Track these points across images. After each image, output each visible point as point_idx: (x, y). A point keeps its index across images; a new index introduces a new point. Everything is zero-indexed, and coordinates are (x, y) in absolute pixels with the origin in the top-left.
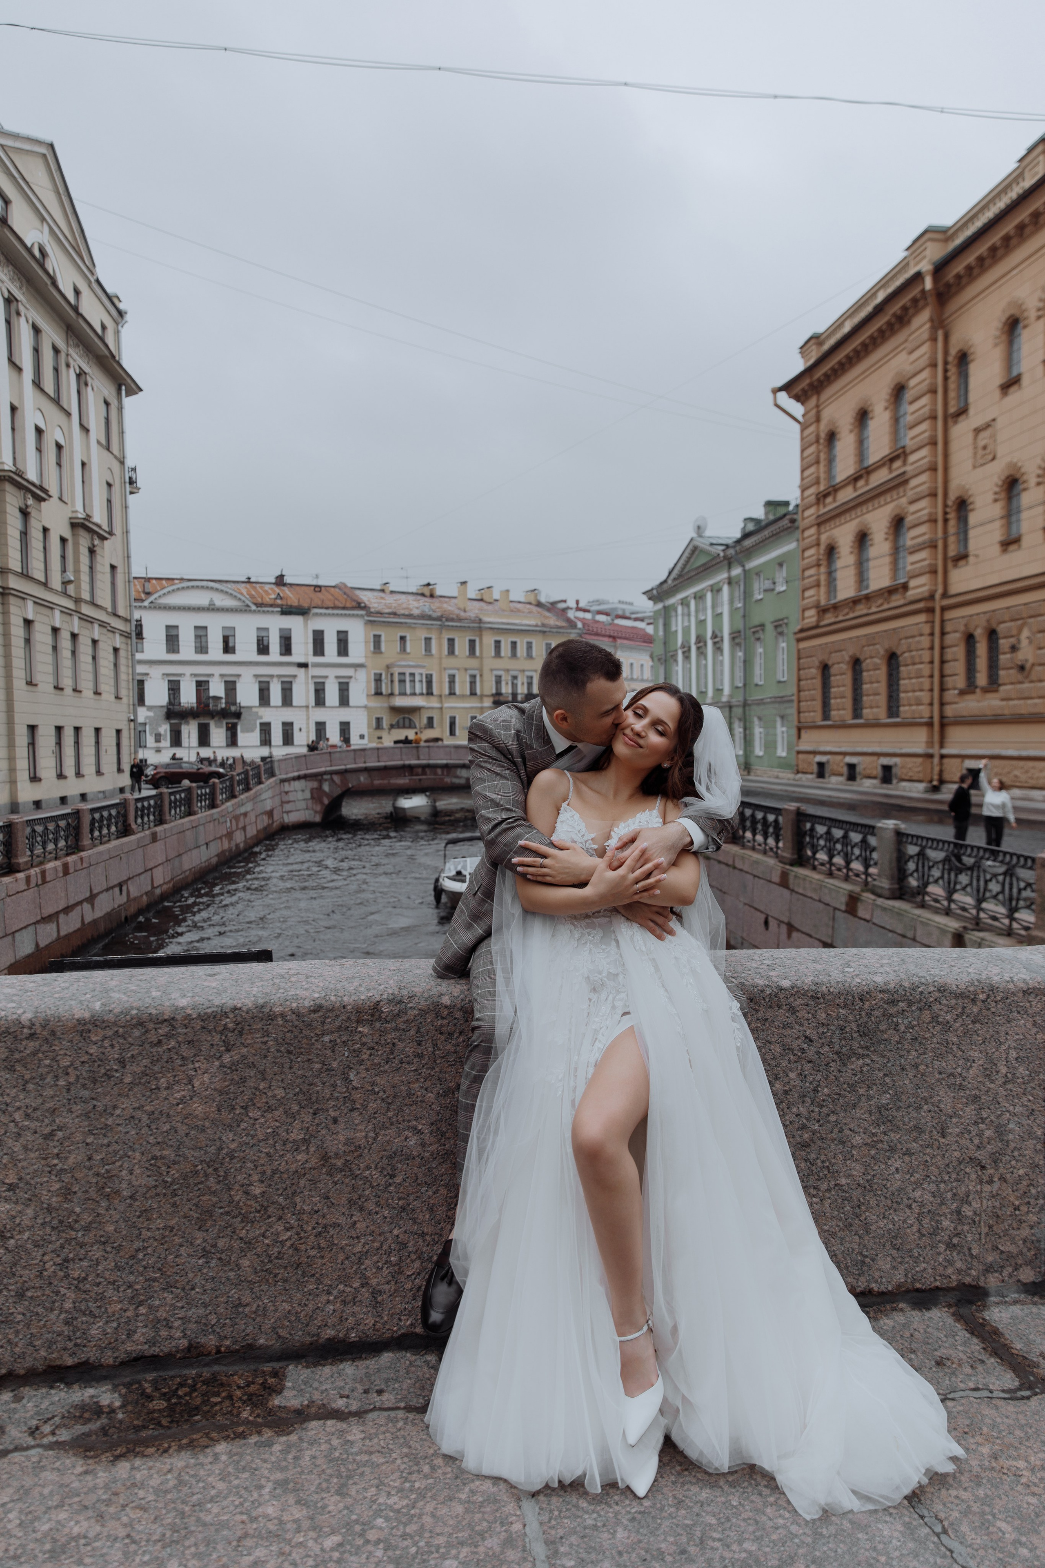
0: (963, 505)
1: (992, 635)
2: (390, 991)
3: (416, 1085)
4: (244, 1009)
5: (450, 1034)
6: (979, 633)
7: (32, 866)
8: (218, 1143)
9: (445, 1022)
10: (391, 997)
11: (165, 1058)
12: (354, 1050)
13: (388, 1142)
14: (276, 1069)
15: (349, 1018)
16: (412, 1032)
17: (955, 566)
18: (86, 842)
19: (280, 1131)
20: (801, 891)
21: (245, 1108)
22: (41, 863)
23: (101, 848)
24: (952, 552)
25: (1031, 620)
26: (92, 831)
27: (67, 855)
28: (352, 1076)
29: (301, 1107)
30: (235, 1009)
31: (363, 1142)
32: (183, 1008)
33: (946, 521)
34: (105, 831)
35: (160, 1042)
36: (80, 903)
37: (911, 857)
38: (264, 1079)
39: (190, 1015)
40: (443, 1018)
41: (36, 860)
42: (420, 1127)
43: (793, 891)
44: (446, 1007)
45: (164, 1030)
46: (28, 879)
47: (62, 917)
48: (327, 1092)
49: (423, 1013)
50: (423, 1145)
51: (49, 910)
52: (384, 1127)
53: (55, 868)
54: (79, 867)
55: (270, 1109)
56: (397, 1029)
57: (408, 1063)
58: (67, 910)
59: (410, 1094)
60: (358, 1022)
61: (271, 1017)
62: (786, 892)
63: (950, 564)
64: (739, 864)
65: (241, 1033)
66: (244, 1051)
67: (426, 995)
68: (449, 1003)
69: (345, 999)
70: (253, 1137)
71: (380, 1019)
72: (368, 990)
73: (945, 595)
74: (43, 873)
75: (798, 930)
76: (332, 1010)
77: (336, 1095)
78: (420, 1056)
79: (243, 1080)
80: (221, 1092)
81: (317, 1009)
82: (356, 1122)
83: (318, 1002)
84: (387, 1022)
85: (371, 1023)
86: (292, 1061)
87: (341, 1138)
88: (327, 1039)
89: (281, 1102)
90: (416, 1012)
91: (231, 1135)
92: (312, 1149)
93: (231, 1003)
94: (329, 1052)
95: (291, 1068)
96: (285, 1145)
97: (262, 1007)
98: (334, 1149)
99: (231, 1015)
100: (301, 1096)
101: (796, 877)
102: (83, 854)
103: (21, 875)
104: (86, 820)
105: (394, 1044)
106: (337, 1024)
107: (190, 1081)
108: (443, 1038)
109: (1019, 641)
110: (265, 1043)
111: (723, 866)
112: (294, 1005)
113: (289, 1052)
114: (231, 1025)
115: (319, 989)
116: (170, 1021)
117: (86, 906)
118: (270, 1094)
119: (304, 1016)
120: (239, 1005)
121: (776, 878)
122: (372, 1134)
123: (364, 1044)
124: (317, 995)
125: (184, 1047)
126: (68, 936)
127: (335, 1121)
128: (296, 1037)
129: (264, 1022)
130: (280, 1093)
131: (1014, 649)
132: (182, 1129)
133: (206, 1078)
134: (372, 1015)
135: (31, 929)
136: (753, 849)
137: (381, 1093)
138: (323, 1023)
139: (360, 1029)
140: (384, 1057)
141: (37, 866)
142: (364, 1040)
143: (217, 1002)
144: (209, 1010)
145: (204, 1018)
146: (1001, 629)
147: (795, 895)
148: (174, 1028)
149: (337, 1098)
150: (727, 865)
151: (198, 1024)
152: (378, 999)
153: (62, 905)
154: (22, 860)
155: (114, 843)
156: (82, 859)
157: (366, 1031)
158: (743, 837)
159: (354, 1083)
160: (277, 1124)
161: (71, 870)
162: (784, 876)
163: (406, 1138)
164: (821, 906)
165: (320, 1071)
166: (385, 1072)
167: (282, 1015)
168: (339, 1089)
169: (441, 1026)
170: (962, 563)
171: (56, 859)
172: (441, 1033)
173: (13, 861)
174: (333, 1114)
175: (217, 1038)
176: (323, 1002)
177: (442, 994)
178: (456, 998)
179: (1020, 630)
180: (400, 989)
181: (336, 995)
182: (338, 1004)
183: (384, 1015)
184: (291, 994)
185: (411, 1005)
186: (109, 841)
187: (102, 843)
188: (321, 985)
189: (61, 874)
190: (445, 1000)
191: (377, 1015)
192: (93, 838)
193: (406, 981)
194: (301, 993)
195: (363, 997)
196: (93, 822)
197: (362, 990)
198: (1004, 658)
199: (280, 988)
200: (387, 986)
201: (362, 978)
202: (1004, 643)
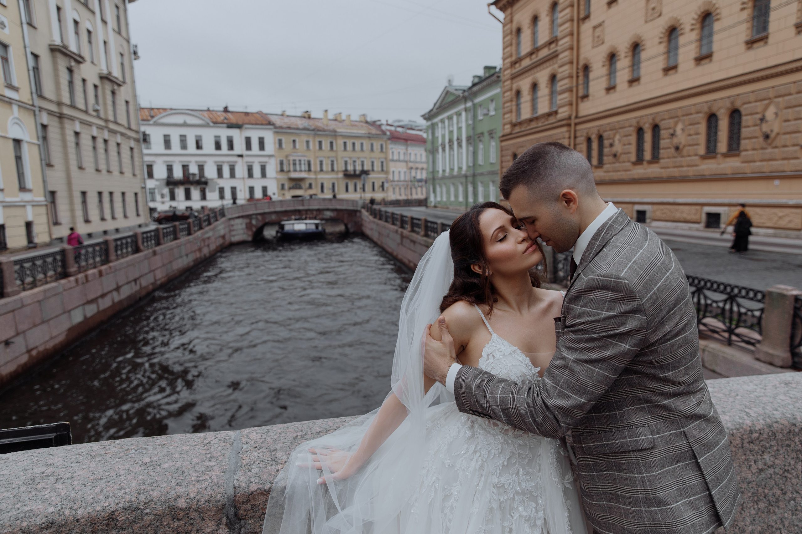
0: (586, 68)
1: (600, 138)
2: (127, 498)
6: (594, 137)
7: (80, 272)
9: (182, 522)
10: (128, 505)
15: (83, 530)
17: (582, 101)
18: (113, 257)
22: (85, 271)
23: (122, 261)
24: (581, 93)
25: (621, 130)
26: (116, 251)
27: (102, 265)
33: (578, 77)
34: (124, 251)
36: (110, 292)
37: (561, 261)
40: (179, 520)
41: (82, 270)
44: (181, 510)
46: (77, 281)
47: (100, 301)
49: (159, 517)
51: (92, 296)
53: (94, 274)
54: (109, 271)
58: (103, 296)
63: (579, 100)
67: (162, 499)
68: (184, 506)
69: (80, 512)
71: (115, 527)
72: (107, 497)
73: (577, 117)
74: (86, 277)
76: (65, 525)
81: (51, 524)
83: (51, 518)
84: (123, 529)
90: (152, 517)
102: (111, 264)
103: (72, 279)
104: (112, 246)
109: (614, 141)
112: (25, 524)
115: (56, 500)
117: (115, 294)
124: (51, 510)
126: (105, 310)
131: (611, 145)
134: (108, 525)
135: (81, 308)
141: (83, 272)
146: (605, 135)
152: (113, 509)
153: (99, 293)
154: (72, 270)
155: (131, 257)
156: (110, 267)
161: (104, 273)
169: (178, 526)
170: (585, 99)
171: (95, 267)
173: (67, 270)
176: (57, 518)
177: (179, 497)
178: (192, 499)
179: (615, 135)
180: (139, 494)
181: (71, 508)
182: (71, 518)
183: (119, 524)
184: (26, 509)
185: (148, 511)
186: (127, 256)
187: (123, 257)
188: (63, 493)
189: (97, 276)
190: (181, 503)
191: (112, 524)
192: (117, 255)
193: (149, 481)
194: (37, 507)
195: (98, 508)
196: (117, 246)
197: (101, 497)
198: (606, 150)
199: (19, 501)
200: (127, 490)
201: (109, 479)
202: (606, 143)
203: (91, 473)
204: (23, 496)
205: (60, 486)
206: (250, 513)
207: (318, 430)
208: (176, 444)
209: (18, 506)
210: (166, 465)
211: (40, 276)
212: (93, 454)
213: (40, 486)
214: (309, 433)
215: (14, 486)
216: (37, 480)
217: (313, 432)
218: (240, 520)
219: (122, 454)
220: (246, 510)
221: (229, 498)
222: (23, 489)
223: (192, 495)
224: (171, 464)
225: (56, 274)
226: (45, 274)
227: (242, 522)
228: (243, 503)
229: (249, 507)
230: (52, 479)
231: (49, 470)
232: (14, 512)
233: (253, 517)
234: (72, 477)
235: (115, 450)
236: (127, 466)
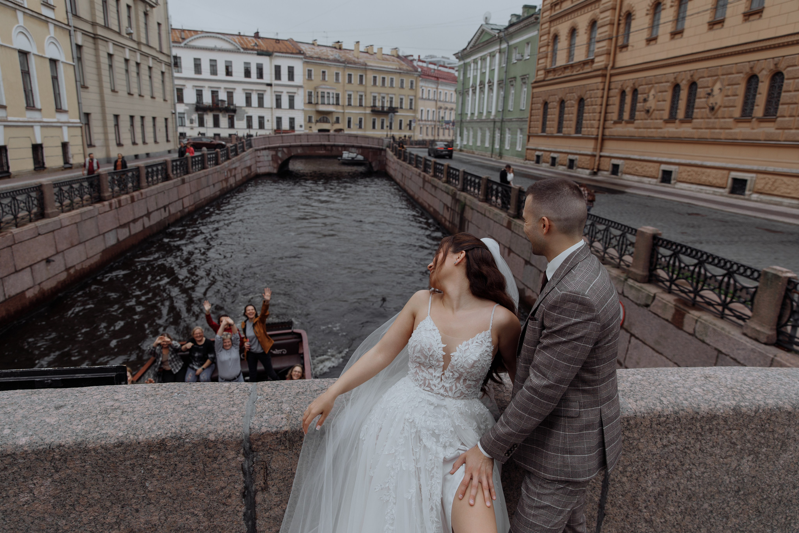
0: (629, 16)
1: (635, 92)
2: (173, 430)
3: (193, 488)
4: (67, 446)
5: (216, 458)
6: (628, 90)
7: (113, 197)
8: (55, 527)
9: (211, 450)
10: (174, 435)
11: (11, 477)
12: (148, 469)
13: (175, 522)
14: (93, 482)
15: (143, 450)
16: (189, 457)
17: (621, 51)
18: (144, 184)
19: (99, 518)
20: (517, 232)
21: (73, 505)
22: (118, 196)
23: (153, 187)
24: (620, 44)
25: (656, 85)
26: (147, 178)
27: (134, 191)
28: (147, 484)
29: (112, 504)
30: (60, 446)
31: (157, 522)
32: (22, 446)
33: (619, 24)
34: (155, 178)
35: (6, 468)
36: (142, 217)
38: (85, 488)
39: (26, 451)
40: (210, 448)
41: (115, 195)
42: (196, 512)
43: (513, 232)
44: (211, 441)
45: (8, 460)
46: (111, 205)
47: (132, 225)
48: (131, 494)
49: (195, 446)
50: (199, 522)
51: (124, 221)
52: (171, 513)
53: (126, 199)
54: (140, 198)
55: (90, 505)
56: (177, 455)
57: (187, 475)
58: (135, 221)
59: (188, 494)
60: (149, 452)
61: (86, 451)
62: (509, 232)
63: (618, 50)
64: (487, 214)
65: (65, 461)
66: (69, 472)
67: (198, 433)
68: (213, 439)
69: (141, 437)
70: (80, 522)
71: (165, 450)
72: (159, 429)
73: (613, 68)
74: (119, 201)
75: (513, 252)
76: (130, 445)
77: (137, 496)
78: (194, 471)
79: (70, 489)
80: (54, 497)
81: (121, 444)
82: (152, 511)
83: (121, 439)
84: (170, 452)
85: (159, 453)
86: (103, 477)
87: (142, 520)
88: (128, 463)
89: (98, 501)
90: (190, 445)
91: (64, 522)
92: (122, 527)
93: (57, 442)
94: (130, 471)
95: (103, 481)
96: (103, 525)
97: (80, 444)
98: (138, 527)
99: (57, 451)
100: (112, 497)
101: (515, 225)
102: (143, 191)
103: (106, 203)
104: (143, 172)
105: (176, 465)
106: (135, 454)
107: (31, 491)
108: (210, 460)
109: (648, 96)
110: (84, 467)
111: (479, 214)
112: (103, 442)
113: (101, 472)
114: (57, 457)
115: (123, 428)
116: (13, 455)
117: (146, 219)
118: (89, 497)
119: (110, 450)
120: (63, 443)
121: (505, 224)
122: (163, 518)
123: (154, 465)
124: (120, 434)
125: (24, 471)
126: (136, 235)
127: (137, 511)
128: (105, 462)
129: (82, 454)
130: (97, 496)
131: (645, 100)
132: (28, 520)
133: (42, 489)
134: (159, 448)
135: (114, 232)
136: (496, 206)
137: (169, 494)
138: (124, 453)
139: (151, 456)
140: (170, 473)
141: (116, 197)
142: (154, 463)
143: (48, 441)
144: (41, 448)
145: (37, 453)
146: (640, 89)
147: (514, 234)
148: (15, 459)
149: (138, 498)
150: (482, 214)
151: (33, 457)
152: (164, 437)
153: (131, 218)
154: (107, 194)
155: (161, 185)
156: (141, 194)
157: (156, 457)
158: (491, 199)
159: (149, 488)
160: (97, 514)
161: (136, 199)
162: (509, 223)
163: (187, 519)
164: (526, 241)
165: (125, 482)
166: (171, 481)
167: (94, 449)
168: (138, 492)
169: (209, 453)
170: (624, 49)
171: (127, 193)
172: (209, 457)
173: (102, 195)
174: (135, 507)
175: (48, 465)
176: (124, 440)
177: (210, 432)
178: (219, 435)
179: (650, 90)
180: (182, 428)
181: (134, 434)
182: (135, 441)
183: (167, 448)
184: (104, 432)
185: (188, 440)
186: (157, 183)
187: (153, 185)
188: (128, 422)
189: (130, 202)
190: (212, 437)
191: (163, 448)
192: (148, 182)
193: (188, 419)
194: (111, 431)
195: (153, 436)
196: (148, 173)
197: (155, 428)
198: (639, 105)
199: (98, 426)
200: (173, 425)
201: (160, 415)
202: (640, 97)
203: (146, 410)
204: (101, 422)
205: (125, 417)
206: (261, 448)
207: (316, 388)
208: (207, 391)
209: (97, 429)
210: (200, 408)
211: (77, 199)
212: (147, 394)
213: (111, 415)
214: (309, 390)
215: (93, 414)
216: (109, 411)
217: (312, 389)
218: (253, 451)
219: (168, 396)
220: (257, 445)
221: (246, 436)
222: (99, 417)
223: (219, 432)
224: (205, 407)
225: (91, 198)
226: (82, 198)
227: (255, 453)
228: (256, 440)
229: (260, 443)
230: (119, 412)
231: (117, 404)
232: (96, 434)
233: (263, 451)
234: (133, 411)
235: (163, 392)
236: (173, 406)
